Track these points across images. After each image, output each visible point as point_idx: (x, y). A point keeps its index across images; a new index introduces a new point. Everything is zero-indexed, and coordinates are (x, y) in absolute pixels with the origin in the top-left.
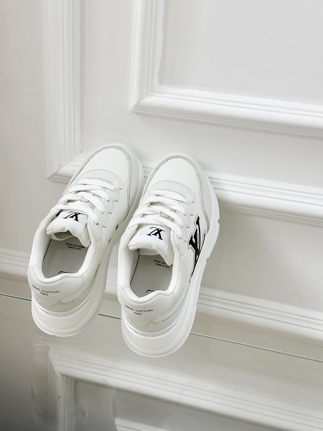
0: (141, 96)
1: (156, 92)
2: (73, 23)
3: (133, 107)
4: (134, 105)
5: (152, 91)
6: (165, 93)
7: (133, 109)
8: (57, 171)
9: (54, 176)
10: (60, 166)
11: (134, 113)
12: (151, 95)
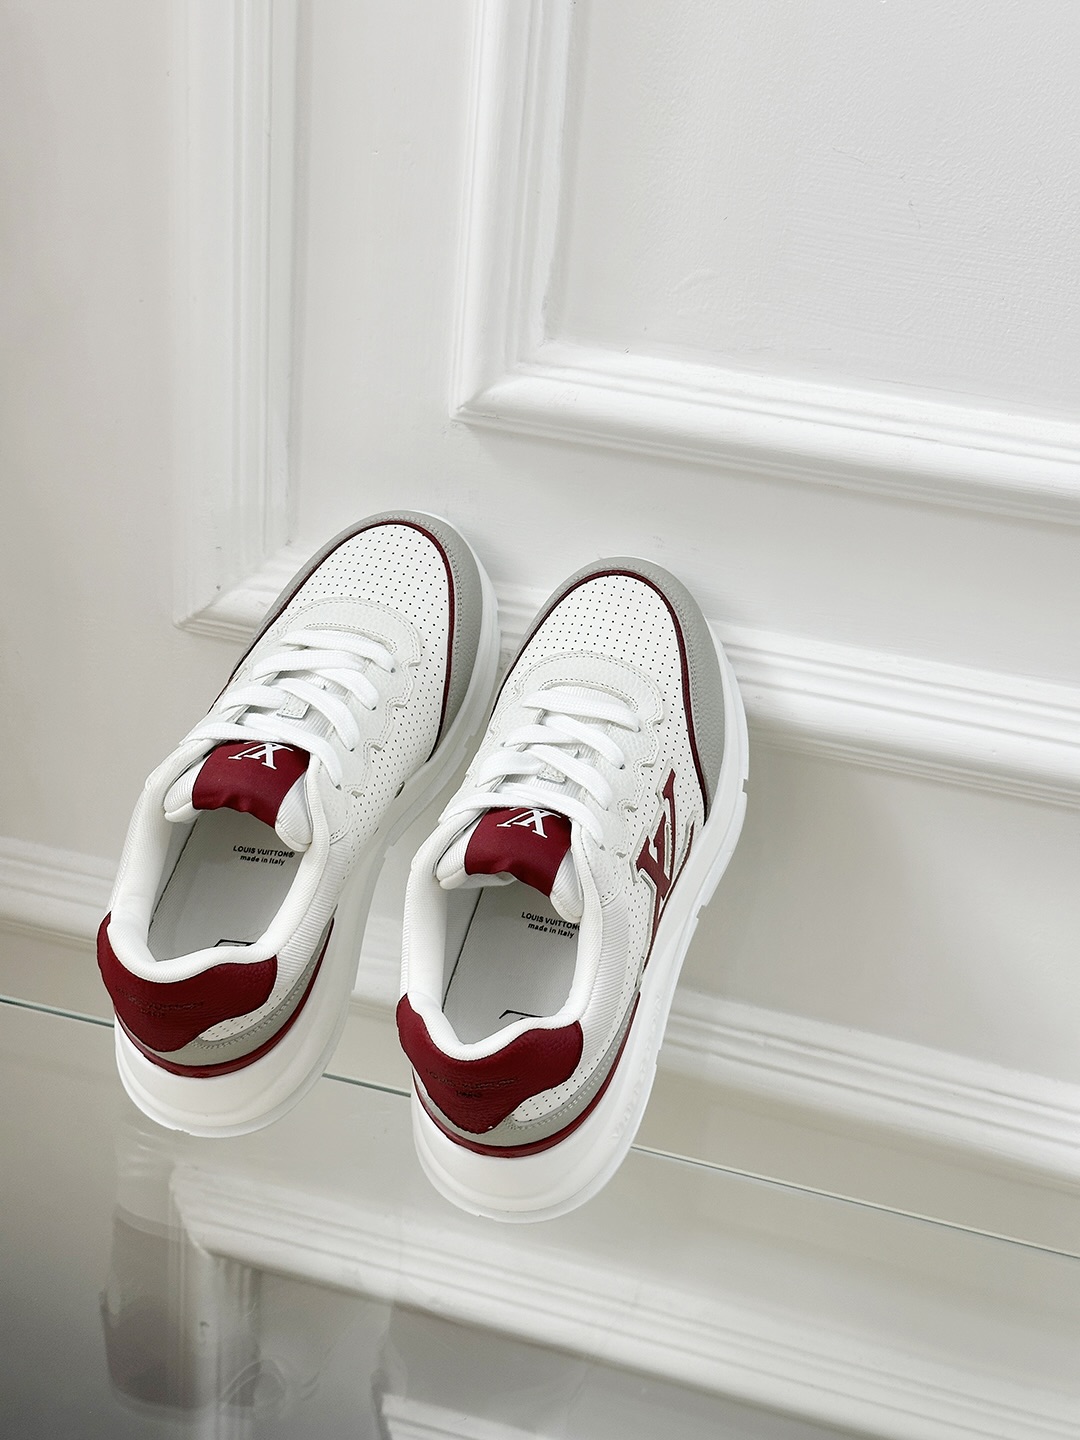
1: (537, 363)
2: (269, 135)
3: (458, 408)
4: (462, 403)
5: (521, 361)
6: (565, 367)
7: (460, 414)
8: (210, 605)
9: (199, 620)
10: (218, 588)
11: (464, 427)
12: (519, 373)
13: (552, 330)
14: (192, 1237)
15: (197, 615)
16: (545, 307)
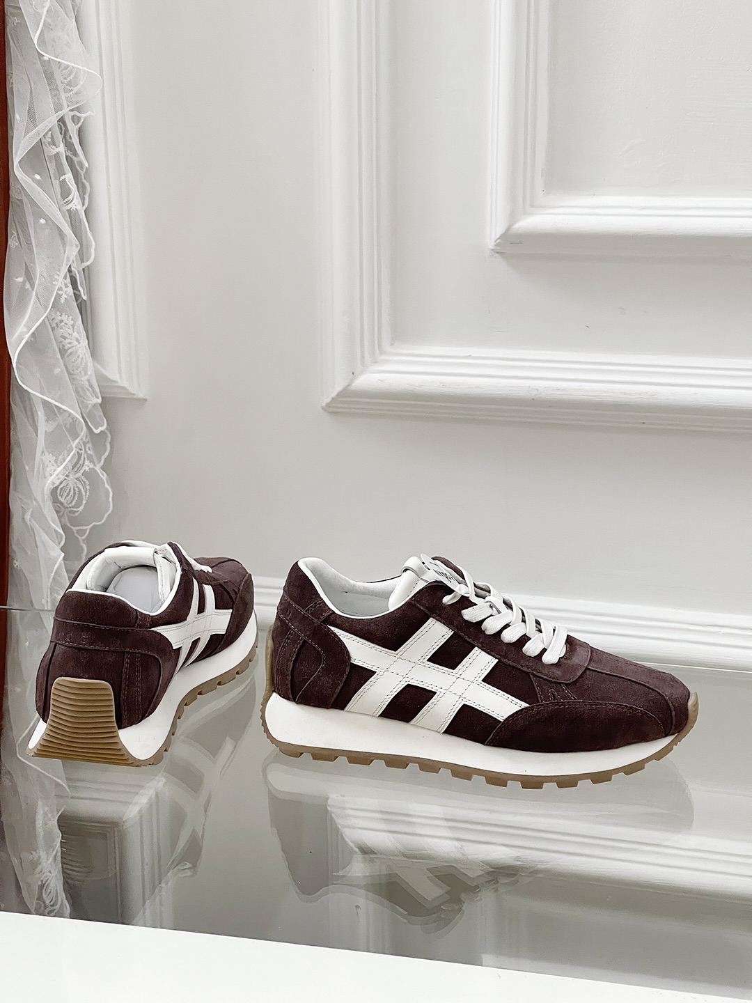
0: (513, 217)
1: (541, 207)
2: (376, 95)
3: (495, 241)
4: (498, 236)
5: (533, 206)
6: (558, 207)
7: (495, 245)
8: (349, 385)
9: (341, 399)
10: (353, 373)
11: (497, 255)
12: (532, 214)
13: (549, 188)
14: (347, 840)
15: (339, 395)
16: (542, 175)
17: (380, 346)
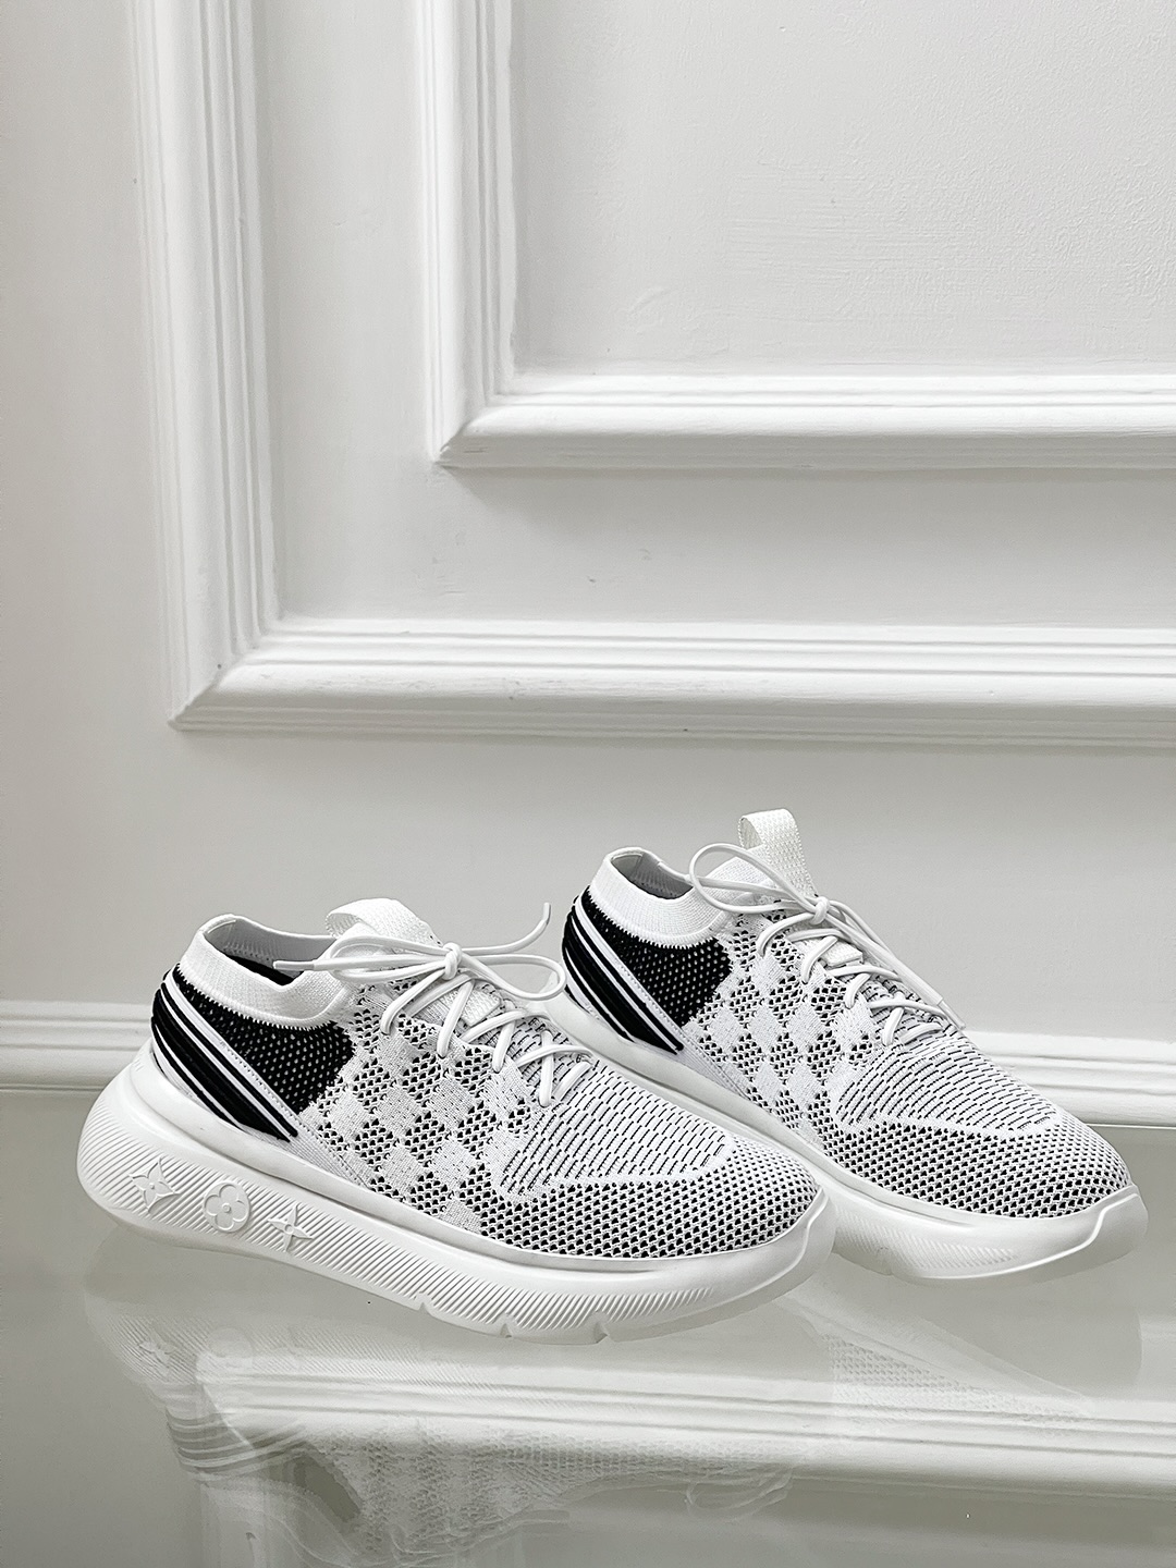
0: (469, 410)
1: (513, 393)
3: (442, 448)
4: (446, 440)
5: (499, 393)
6: (539, 394)
7: (443, 456)
8: (210, 688)
10: (219, 666)
11: (443, 471)
12: (498, 405)
13: (522, 363)
15: (200, 701)
16: (512, 344)
17: (261, 620)
